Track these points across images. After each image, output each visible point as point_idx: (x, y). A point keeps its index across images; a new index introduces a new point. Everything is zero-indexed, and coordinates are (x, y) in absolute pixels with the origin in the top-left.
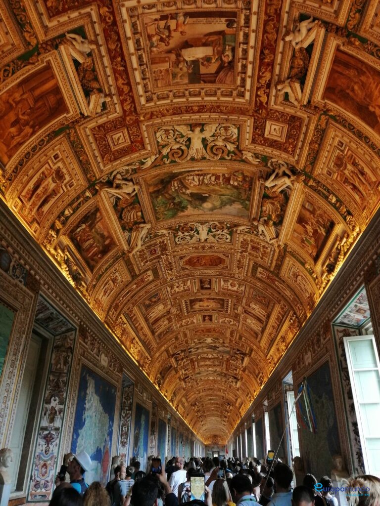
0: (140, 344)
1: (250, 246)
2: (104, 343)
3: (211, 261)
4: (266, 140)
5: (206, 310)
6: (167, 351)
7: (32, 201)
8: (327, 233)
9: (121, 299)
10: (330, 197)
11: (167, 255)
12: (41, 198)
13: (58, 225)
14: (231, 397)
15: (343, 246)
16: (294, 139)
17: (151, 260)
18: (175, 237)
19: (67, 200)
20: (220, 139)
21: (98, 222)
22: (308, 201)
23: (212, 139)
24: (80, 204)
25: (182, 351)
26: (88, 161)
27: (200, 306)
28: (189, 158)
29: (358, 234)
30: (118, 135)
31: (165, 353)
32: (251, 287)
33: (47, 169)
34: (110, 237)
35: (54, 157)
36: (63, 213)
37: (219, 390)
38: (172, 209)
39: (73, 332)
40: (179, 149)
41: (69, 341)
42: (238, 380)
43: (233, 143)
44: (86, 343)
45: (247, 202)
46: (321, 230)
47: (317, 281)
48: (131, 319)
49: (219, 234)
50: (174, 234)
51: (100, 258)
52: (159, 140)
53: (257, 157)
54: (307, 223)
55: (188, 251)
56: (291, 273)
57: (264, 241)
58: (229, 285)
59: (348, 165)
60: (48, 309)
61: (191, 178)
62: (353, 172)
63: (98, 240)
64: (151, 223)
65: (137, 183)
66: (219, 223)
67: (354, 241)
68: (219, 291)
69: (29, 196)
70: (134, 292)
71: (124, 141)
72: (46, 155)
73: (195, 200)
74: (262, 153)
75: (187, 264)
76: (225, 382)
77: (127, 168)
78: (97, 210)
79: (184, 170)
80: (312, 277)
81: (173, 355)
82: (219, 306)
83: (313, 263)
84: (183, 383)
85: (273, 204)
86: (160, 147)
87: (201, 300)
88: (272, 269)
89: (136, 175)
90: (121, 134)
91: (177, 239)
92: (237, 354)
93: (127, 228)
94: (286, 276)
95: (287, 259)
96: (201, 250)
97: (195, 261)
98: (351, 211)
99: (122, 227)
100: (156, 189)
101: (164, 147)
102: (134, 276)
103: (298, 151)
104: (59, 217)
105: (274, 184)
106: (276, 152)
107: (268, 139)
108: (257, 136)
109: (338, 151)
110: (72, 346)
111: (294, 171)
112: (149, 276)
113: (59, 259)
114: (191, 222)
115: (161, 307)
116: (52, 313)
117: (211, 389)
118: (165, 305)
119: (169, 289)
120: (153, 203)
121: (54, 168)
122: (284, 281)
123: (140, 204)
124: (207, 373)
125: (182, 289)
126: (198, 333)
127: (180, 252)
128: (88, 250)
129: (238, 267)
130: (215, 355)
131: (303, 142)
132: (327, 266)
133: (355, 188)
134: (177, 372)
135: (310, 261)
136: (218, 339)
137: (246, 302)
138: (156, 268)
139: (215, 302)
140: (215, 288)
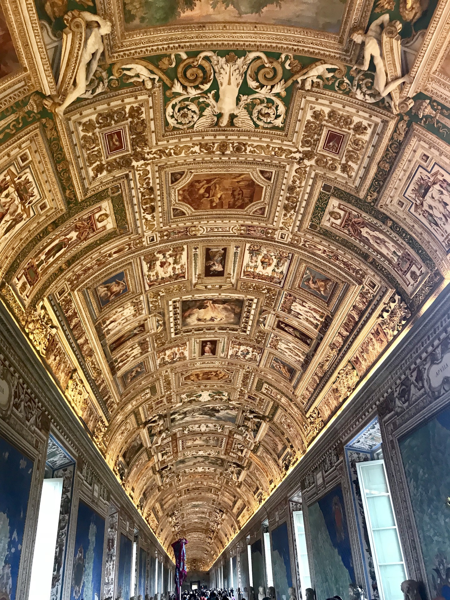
0: (88, 388)
3: (232, 194)
5: (209, 329)
6: (135, 413)
11: (144, 160)
14: (227, 499)
17: (110, 168)
25: (161, 417)
27: (199, 320)
31: (133, 417)
32: (301, 261)
37: (209, 490)
42: (243, 468)
49: (262, 101)
50: (165, 86)
55: (191, 159)
58: (259, 263)
66: (268, 56)
68: (237, 280)
75: (184, 199)
76: (221, 474)
81: (146, 424)
82: (232, 317)
84: (158, 476)
87: (202, 305)
88: (362, 194)
91: (169, 110)
92: (248, 419)
93: (50, 13)
94: (396, 200)
96: (217, 156)
97: (202, 191)
112: (106, 216)
115: (129, 311)
117: (198, 489)
118: (137, 308)
124: (195, 461)
125: (170, 271)
126: (189, 382)
127: (174, 158)
129: (285, 207)
130: (212, 426)
134: (150, 457)
136: (220, 393)
137: (285, 302)
138: (121, 196)
139: (225, 309)
140: (232, 273)
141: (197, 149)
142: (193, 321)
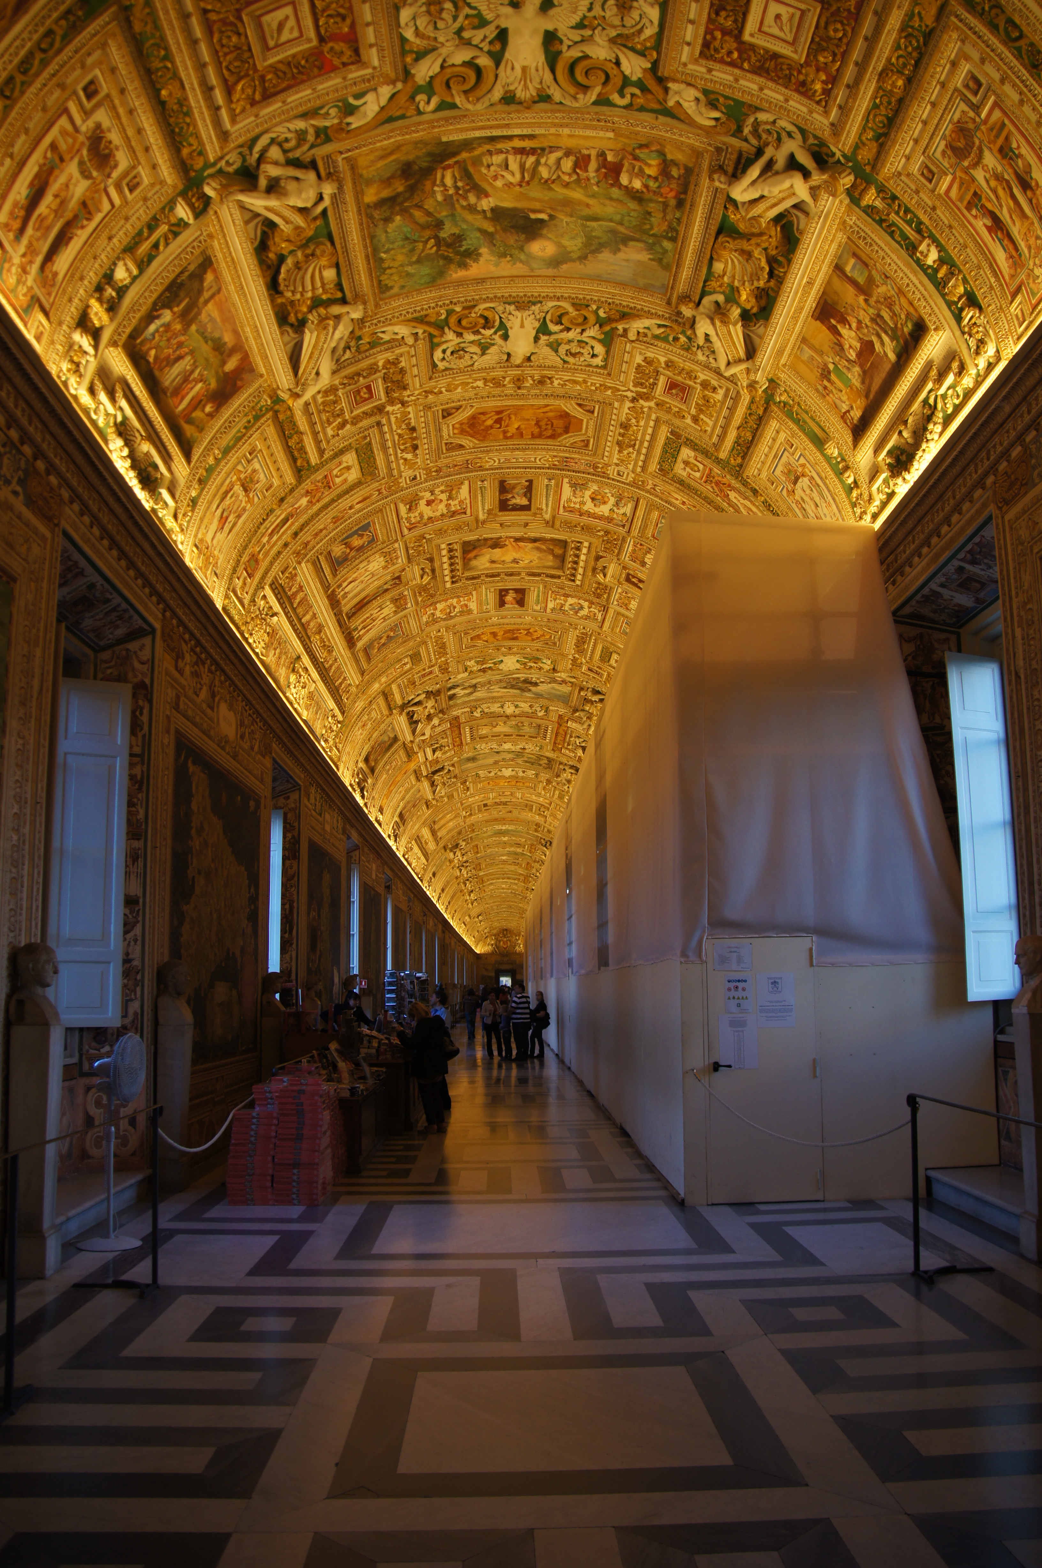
0: (315, 675)
1: (662, 381)
2: (223, 671)
3: (537, 424)
4: (746, 49)
5: (511, 575)
6: (386, 694)
7: (25, 241)
8: (899, 356)
9: (265, 540)
10: (923, 247)
11: (403, 403)
12: (49, 229)
13: (98, 314)
15: (944, 397)
16: (834, 55)
17: (355, 421)
18: (433, 347)
19: (122, 236)
20: (601, 38)
21: (206, 302)
22: (855, 255)
23: (576, 36)
24: (156, 246)
26: (183, 102)
27: (493, 562)
28: (497, 94)
29: (990, 367)
30: (280, 15)
31: (381, 699)
32: (651, 507)
33: (64, 133)
34: (239, 348)
35: (85, 89)
36: (108, 277)
37: (528, 806)
38: (429, 258)
39: (147, 641)
40: (470, 64)
41: (137, 665)
43: (642, 54)
44: (181, 672)
45: (667, 244)
46: (883, 344)
47: (855, 494)
48: (290, 599)
49: (570, 341)
50: (431, 336)
51: (211, 415)
52: (409, 34)
53: (713, 104)
54: (844, 321)
55: (471, 394)
56: (780, 468)
57: (707, 367)
58: (587, 498)
59: (987, 154)
60: (81, 573)
61: (498, 159)
62: (998, 178)
63: (207, 360)
64: (365, 303)
65: (332, 176)
66: (574, 305)
67: (978, 384)
68: (554, 517)
69: (16, 225)
70: (302, 520)
71: (296, 34)
72: (62, 86)
73: (505, 230)
74: (728, 92)
75: (462, 432)
76: (549, 782)
77: (301, 125)
78: (207, 263)
79: (478, 134)
80: (842, 482)
81: (403, 707)
82: (550, 560)
83: (849, 439)
84: (426, 784)
85: (748, 255)
86: (409, 59)
87: (496, 544)
88: (723, 455)
89: (328, 149)
90: (288, 10)
91: (438, 354)
92: (592, 702)
93: (292, 319)
94: (764, 475)
95: (774, 424)
96: (510, 389)
97: (489, 422)
98: (979, 295)
99: (276, 315)
100: (386, 193)
101: (420, 56)
102: (301, 470)
103: (840, 95)
104: (99, 289)
105: (756, 195)
106: (774, 93)
107: (753, 47)
108: (718, 35)
109: (963, 106)
110: (147, 681)
111: (822, 158)
112: (348, 468)
113: (101, 423)
114: (488, 299)
115: (376, 563)
116: (92, 586)
117: (505, 804)
118: (390, 558)
119: (403, 509)
120: (372, 237)
121: (83, 129)
122: (755, 492)
123: (333, 243)
124: (497, 758)
125: (442, 508)
126: (479, 643)
127: (446, 395)
128: (177, 391)
129: (619, 443)
130: (525, 706)
131: (862, 67)
132: (890, 453)
133: (997, 225)
134: (410, 754)
135: (842, 434)
136: (536, 660)
137: (634, 551)
138: (370, 443)
139: (538, 549)
140: (544, 507)
141: (480, 384)
142: (482, 562)
